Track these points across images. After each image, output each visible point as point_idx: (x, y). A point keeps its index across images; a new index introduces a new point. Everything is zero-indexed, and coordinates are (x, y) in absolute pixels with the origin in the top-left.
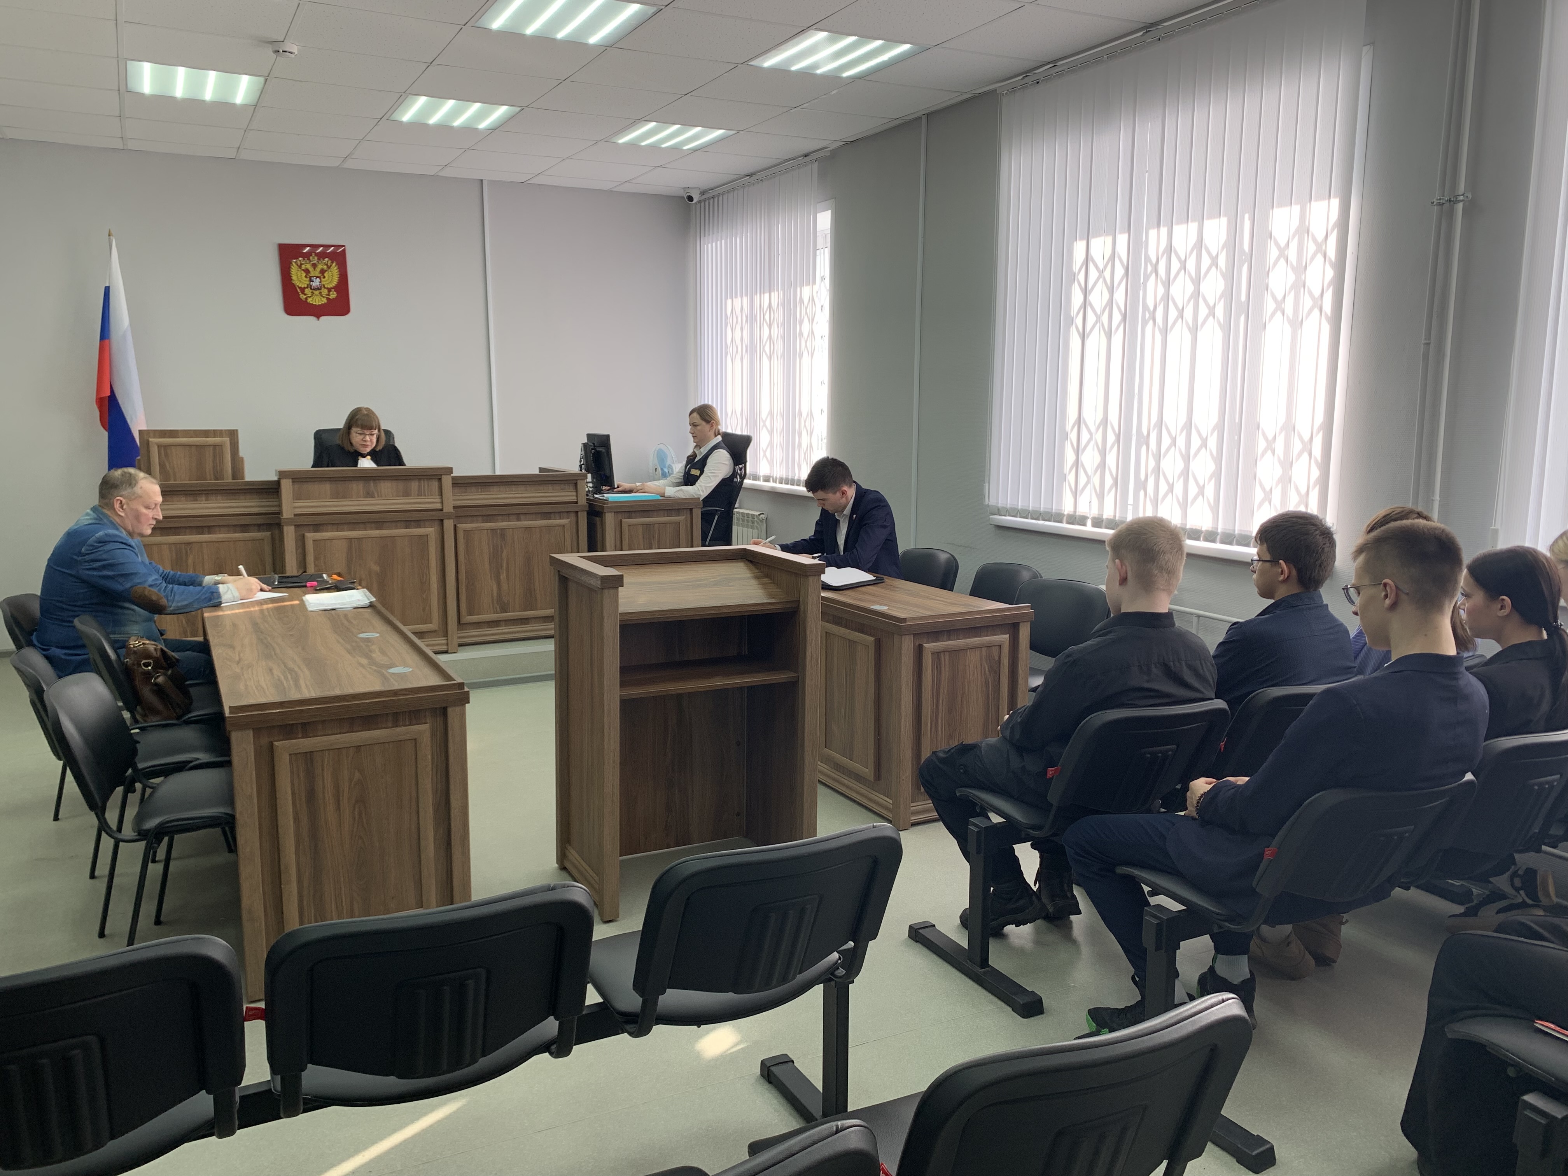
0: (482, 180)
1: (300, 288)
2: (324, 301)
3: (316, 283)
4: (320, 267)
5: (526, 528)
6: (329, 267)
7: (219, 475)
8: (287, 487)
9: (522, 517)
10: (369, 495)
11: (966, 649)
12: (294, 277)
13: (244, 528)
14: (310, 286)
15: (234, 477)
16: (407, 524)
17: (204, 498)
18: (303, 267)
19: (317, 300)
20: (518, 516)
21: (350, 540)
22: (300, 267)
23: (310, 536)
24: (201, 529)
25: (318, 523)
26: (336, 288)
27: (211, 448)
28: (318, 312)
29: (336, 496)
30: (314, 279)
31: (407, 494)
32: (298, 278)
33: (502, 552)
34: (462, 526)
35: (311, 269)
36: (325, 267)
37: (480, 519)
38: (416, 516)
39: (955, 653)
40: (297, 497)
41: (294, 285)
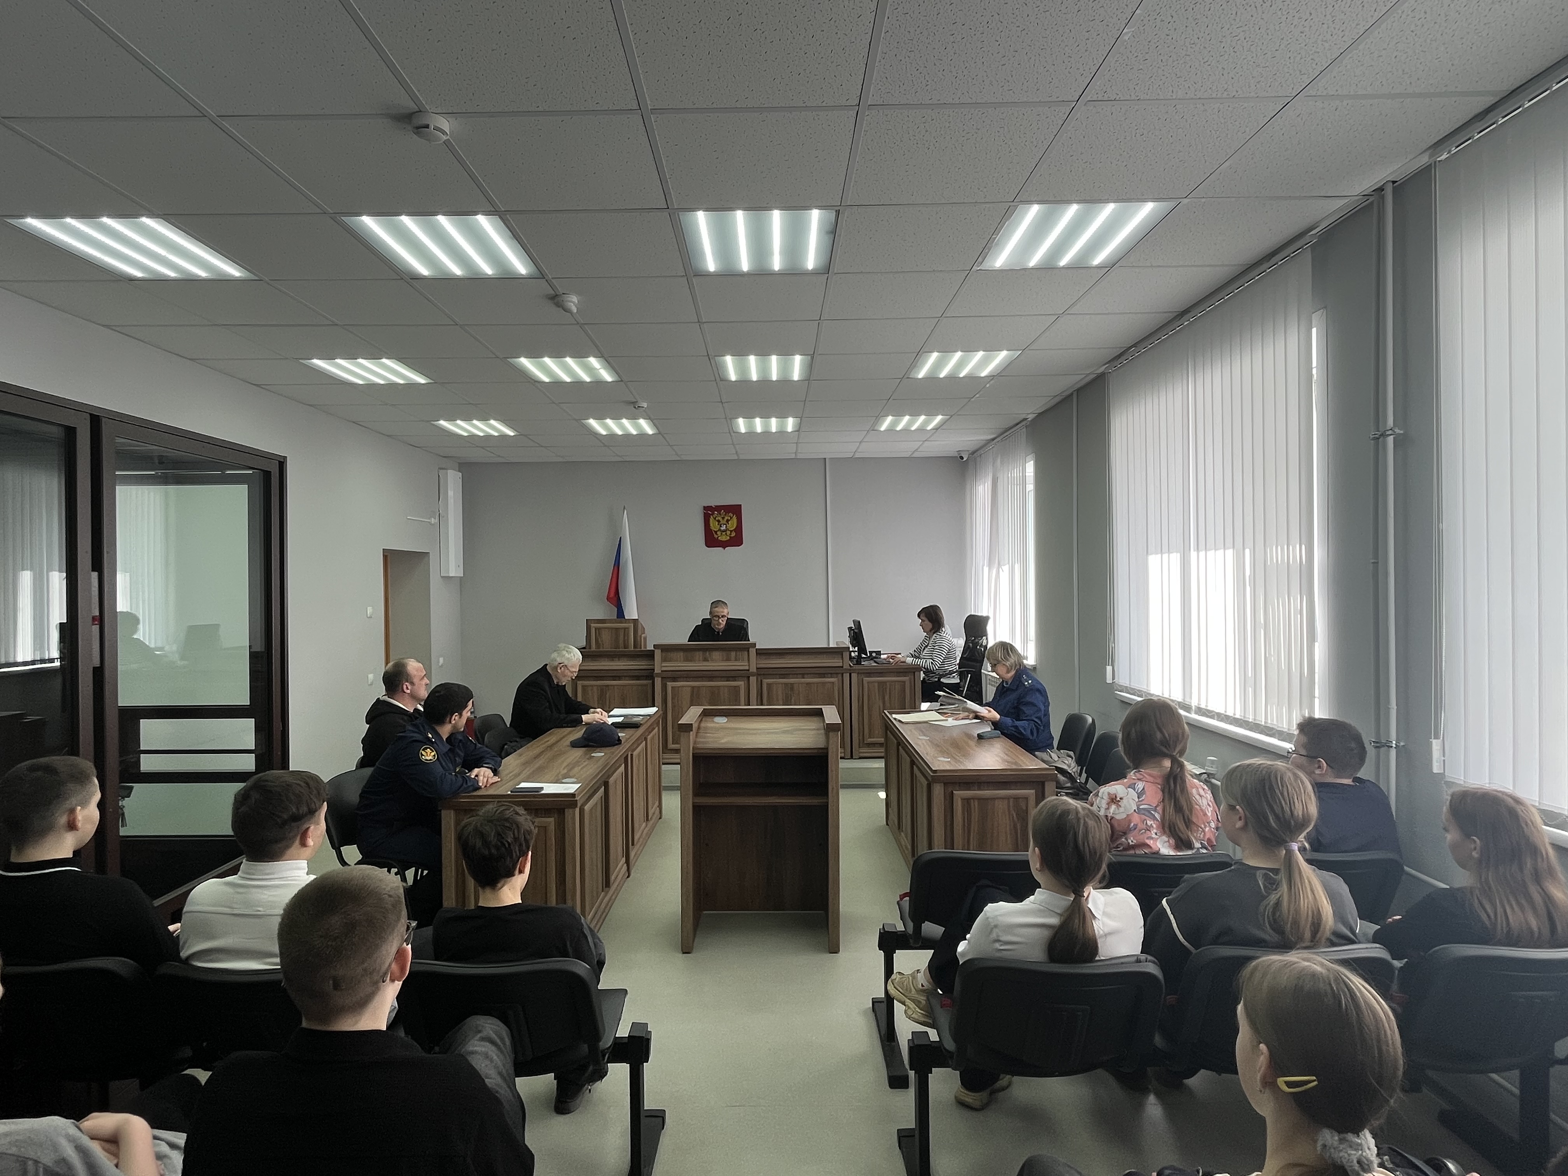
0: (825, 459)
1: (715, 531)
2: (728, 538)
3: (724, 528)
4: (726, 518)
5: (807, 684)
6: (731, 518)
7: (626, 646)
8: (658, 654)
9: (806, 676)
10: (706, 660)
11: (993, 799)
12: (711, 525)
13: (638, 678)
14: (720, 530)
15: (635, 647)
16: (728, 679)
17: (617, 659)
18: (717, 519)
19: (724, 538)
20: (803, 676)
21: (693, 687)
22: (715, 519)
23: (670, 684)
24: (614, 678)
25: (675, 676)
26: (735, 530)
27: (623, 630)
28: (724, 545)
29: (687, 660)
30: (722, 525)
31: (728, 659)
32: (714, 525)
33: (791, 699)
34: (766, 681)
35: (721, 520)
36: (729, 518)
37: (778, 676)
38: (733, 674)
39: (982, 800)
40: (664, 660)
41: (711, 530)
